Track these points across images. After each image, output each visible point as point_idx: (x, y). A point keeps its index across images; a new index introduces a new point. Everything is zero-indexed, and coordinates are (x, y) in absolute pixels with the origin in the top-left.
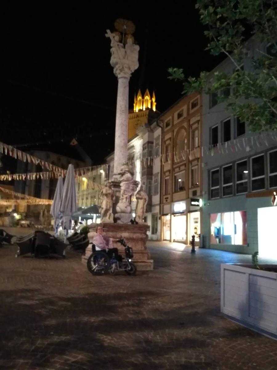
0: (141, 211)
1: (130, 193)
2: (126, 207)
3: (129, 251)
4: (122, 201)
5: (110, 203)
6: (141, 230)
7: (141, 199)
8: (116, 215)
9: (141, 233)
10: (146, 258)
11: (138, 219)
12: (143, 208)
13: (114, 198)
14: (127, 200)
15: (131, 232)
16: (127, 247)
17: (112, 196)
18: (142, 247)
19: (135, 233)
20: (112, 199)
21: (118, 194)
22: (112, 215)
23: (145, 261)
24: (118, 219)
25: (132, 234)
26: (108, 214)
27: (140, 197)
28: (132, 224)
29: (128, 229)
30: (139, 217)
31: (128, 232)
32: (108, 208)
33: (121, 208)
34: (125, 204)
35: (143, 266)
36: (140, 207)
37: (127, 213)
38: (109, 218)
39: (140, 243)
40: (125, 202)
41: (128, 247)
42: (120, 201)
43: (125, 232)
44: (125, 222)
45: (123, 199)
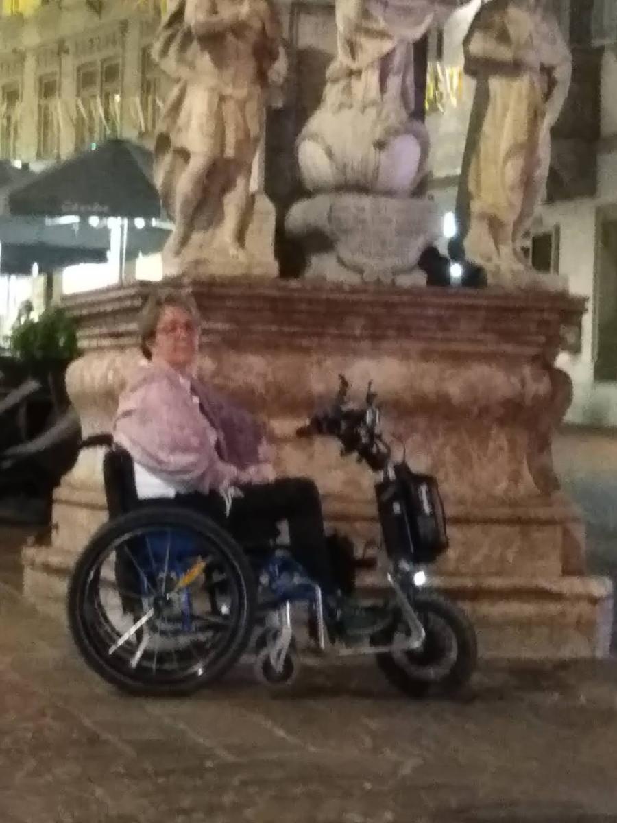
0: (512, 171)
1: (418, 23)
2: (380, 145)
3: (413, 507)
4: (348, 90)
5: (242, 105)
6: (507, 336)
7: (513, 68)
8: (301, 214)
9: (510, 363)
10: (554, 563)
11: (488, 243)
12: (529, 147)
13: (280, 68)
14: (394, 82)
15: (425, 356)
16: (391, 474)
17: (264, 54)
18: (515, 478)
19: (458, 358)
20: (261, 76)
21: (308, 34)
22: (265, 206)
23: (544, 583)
24: (319, 241)
25: (433, 368)
26: (232, 204)
27: (504, 53)
28: (431, 281)
29: (404, 331)
30: (495, 225)
31: (405, 356)
32: (230, 152)
33: (336, 150)
34: (372, 112)
35: (525, 626)
36: (505, 145)
37: (390, 193)
38: (240, 237)
39: (499, 439)
40: (374, 103)
41: (402, 469)
42: (332, 94)
43: (375, 353)
44: (376, 265)
45: (352, 74)
